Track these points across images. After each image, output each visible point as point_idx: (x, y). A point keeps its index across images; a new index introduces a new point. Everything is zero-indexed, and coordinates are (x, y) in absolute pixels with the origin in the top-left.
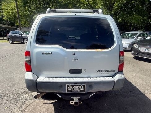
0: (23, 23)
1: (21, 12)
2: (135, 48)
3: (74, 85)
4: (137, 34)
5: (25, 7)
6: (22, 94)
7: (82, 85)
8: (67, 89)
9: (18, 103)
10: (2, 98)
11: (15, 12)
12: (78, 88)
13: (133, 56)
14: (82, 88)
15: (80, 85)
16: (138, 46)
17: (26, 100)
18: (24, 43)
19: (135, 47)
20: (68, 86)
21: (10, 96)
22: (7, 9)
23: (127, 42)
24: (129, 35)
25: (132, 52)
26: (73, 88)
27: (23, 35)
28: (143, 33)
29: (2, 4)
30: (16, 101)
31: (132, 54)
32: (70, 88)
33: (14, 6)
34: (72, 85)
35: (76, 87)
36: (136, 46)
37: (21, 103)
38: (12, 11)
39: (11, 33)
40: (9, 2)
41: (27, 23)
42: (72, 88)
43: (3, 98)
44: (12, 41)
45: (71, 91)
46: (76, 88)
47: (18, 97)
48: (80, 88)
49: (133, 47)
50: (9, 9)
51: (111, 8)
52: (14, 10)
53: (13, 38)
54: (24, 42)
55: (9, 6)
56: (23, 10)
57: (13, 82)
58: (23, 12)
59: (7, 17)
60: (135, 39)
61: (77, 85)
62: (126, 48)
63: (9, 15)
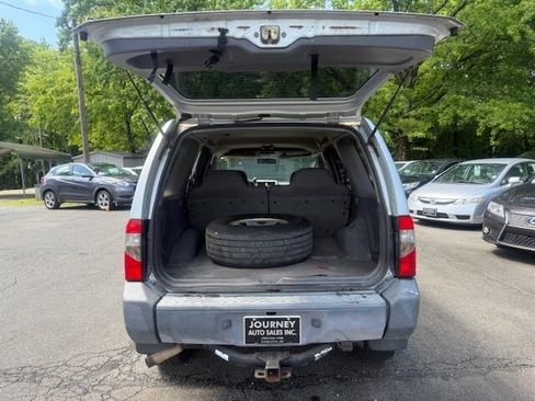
0: (94, 136)
1: (91, 100)
2: (492, 214)
3: (266, 320)
4: (505, 165)
5: (107, 82)
6: (99, 369)
7: (292, 320)
8: (247, 332)
9: (86, 397)
10: (35, 381)
11: (71, 99)
12: (279, 328)
13: (492, 246)
14: (290, 328)
15: (286, 319)
16: (501, 208)
17: (115, 387)
18: (98, 208)
19: (494, 211)
20: (248, 322)
21: (63, 375)
22: (44, 92)
23: (469, 198)
24: (477, 172)
25: (486, 230)
26: (265, 330)
27: (96, 180)
28: (527, 163)
29: (26, 73)
30: (80, 391)
31: (487, 238)
32: (254, 328)
33: (70, 81)
34: (261, 320)
35: (272, 324)
36: (497, 210)
37: (98, 395)
38: (59, 98)
39: (54, 173)
40: (49, 66)
41: (108, 136)
42: (262, 328)
43: (37, 379)
44: (56, 199)
45: (258, 338)
46: (273, 329)
47: (86, 377)
48: (284, 329)
49: (488, 212)
50: (50, 91)
51: (410, 78)
52: (66, 96)
53: (58, 191)
54: (99, 202)
55: (51, 82)
56: (97, 93)
57: (69, 335)
58: (99, 100)
59: (42, 119)
60: (496, 186)
61: (275, 320)
62: (468, 217)
63: (49, 110)
